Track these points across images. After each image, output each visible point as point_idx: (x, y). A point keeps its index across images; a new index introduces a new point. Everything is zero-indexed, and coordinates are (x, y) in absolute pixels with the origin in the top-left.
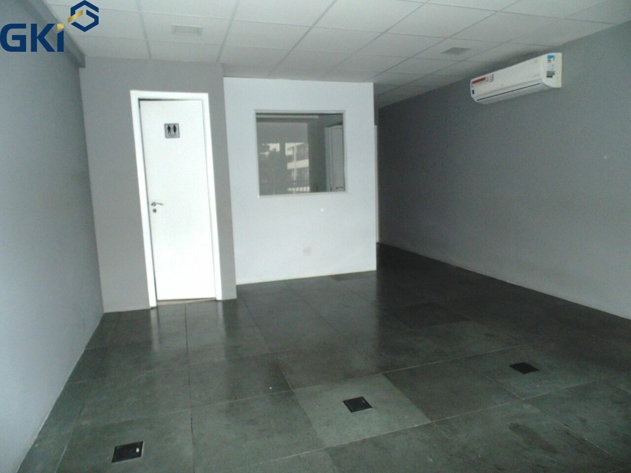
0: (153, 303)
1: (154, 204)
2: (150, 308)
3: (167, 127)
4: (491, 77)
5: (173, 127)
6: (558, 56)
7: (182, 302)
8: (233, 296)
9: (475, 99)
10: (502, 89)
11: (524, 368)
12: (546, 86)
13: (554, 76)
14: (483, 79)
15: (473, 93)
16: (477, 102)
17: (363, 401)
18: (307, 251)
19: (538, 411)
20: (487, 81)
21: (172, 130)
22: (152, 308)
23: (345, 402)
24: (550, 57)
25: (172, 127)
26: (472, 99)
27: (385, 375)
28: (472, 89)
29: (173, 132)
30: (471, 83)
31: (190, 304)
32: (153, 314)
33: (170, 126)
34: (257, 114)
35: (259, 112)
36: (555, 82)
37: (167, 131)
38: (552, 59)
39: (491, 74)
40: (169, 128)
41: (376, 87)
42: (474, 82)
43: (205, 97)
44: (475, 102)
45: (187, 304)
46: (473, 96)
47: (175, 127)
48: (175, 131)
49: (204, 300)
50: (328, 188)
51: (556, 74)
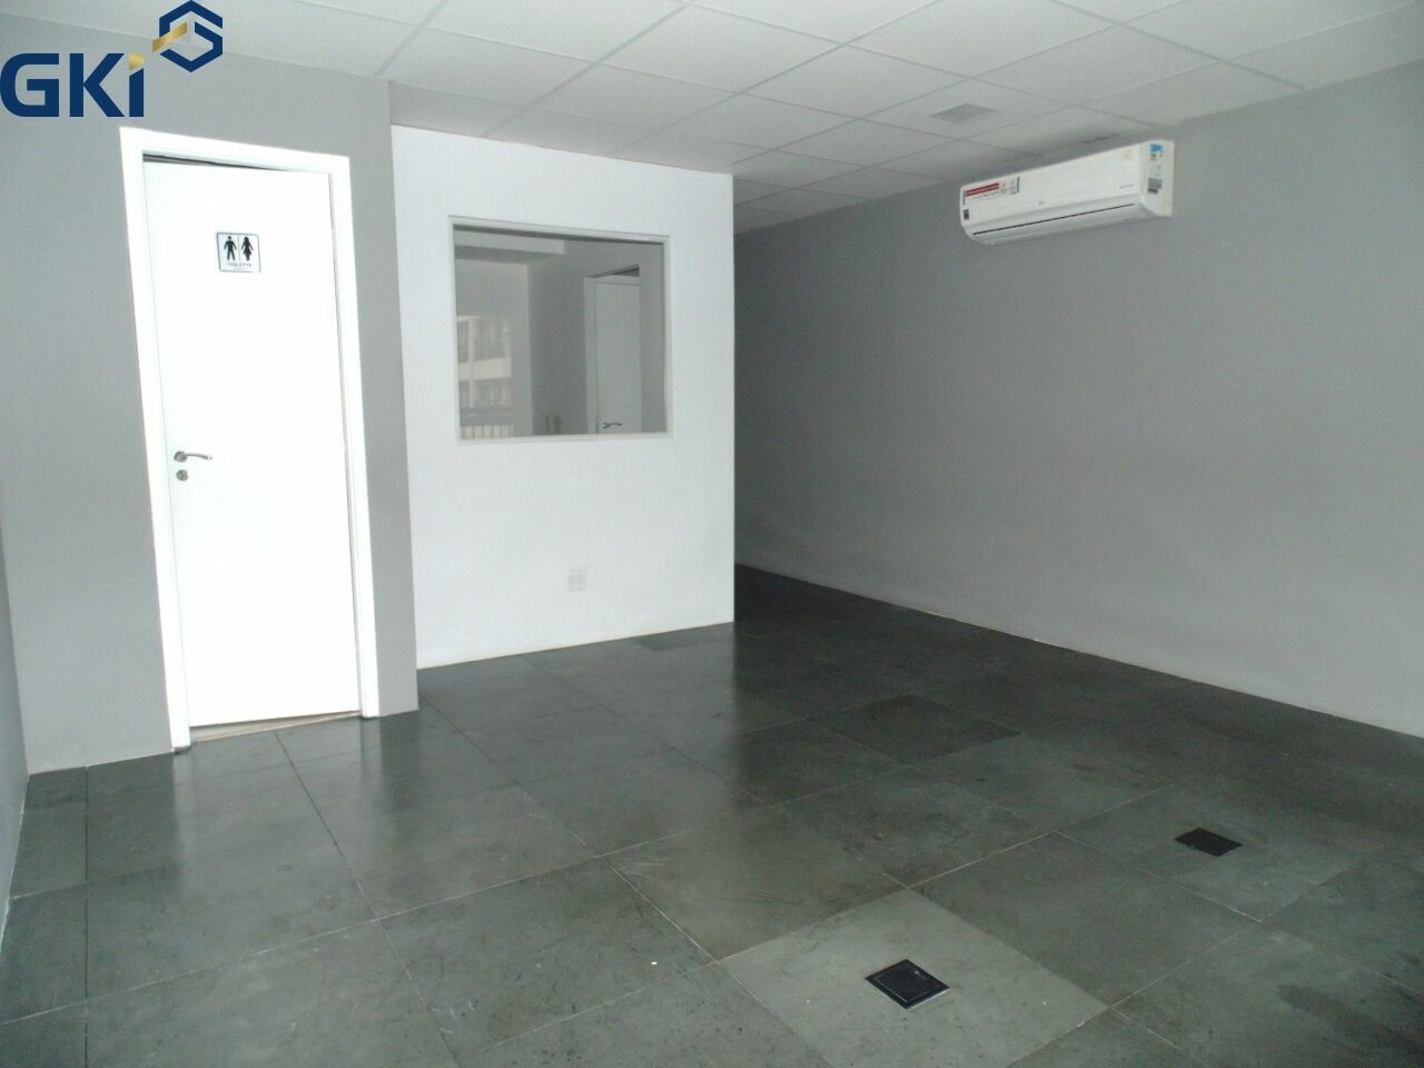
0: (180, 739)
1: (181, 456)
2: (173, 750)
3: (224, 240)
4: (1013, 183)
5: (242, 241)
6: (1168, 146)
7: (266, 728)
8: (410, 703)
9: (969, 232)
10: (1043, 211)
11: (1210, 843)
12: (1145, 210)
13: (1160, 191)
14: (995, 186)
15: (967, 216)
16: (972, 236)
17: (917, 972)
18: (577, 580)
19: (1309, 947)
20: (1004, 191)
21: (239, 252)
22: (179, 752)
23: (870, 979)
24: (1156, 148)
25: (239, 242)
26: (962, 230)
27: (922, 891)
28: (962, 208)
29: (244, 257)
30: (962, 194)
31: (291, 731)
32: (180, 767)
33: (234, 239)
34: (457, 228)
35: (460, 222)
36: (1161, 205)
37: (224, 252)
38: (1158, 153)
39: (1014, 177)
40: (230, 245)
41: (740, 186)
42: (969, 193)
43: (340, 166)
44: (967, 237)
45: (281, 730)
46: (964, 223)
47: (247, 243)
48: (248, 253)
49: (327, 719)
50: (591, 424)
51: (1163, 186)
